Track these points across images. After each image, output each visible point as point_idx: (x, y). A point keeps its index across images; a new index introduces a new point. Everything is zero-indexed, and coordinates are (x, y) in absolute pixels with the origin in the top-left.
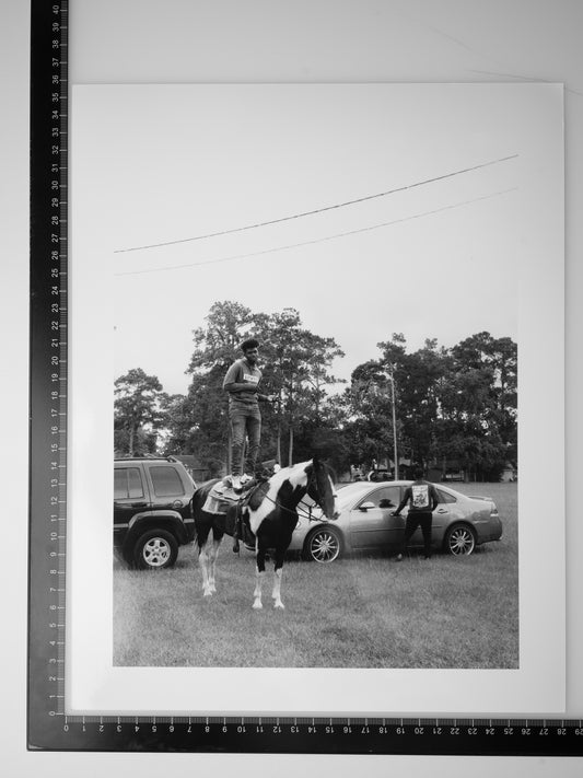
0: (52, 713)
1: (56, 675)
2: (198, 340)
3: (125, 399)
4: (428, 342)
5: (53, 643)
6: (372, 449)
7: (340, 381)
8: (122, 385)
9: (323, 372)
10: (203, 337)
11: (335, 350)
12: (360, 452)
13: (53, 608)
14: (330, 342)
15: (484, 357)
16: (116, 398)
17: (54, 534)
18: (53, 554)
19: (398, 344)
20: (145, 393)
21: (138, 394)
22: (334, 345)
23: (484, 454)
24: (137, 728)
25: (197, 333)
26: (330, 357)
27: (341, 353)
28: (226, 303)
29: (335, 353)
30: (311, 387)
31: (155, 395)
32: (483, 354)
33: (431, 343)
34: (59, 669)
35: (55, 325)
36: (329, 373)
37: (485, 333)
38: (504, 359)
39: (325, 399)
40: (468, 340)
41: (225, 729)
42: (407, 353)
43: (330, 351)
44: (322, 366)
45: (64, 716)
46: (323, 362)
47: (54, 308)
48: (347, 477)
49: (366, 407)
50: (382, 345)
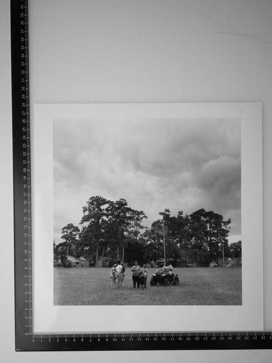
0: (27, 334)
1: (28, 316)
2: (84, 211)
3: (66, 235)
4: (179, 212)
5: (26, 301)
6: (155, 254)
7: (145, 227)
8: (65, 230)
9: (139, 224)
10: (86, 210)
11: (143, 216)
12: (151, 255)
13: (26, 285)
14: (142, 213)
15: (203, 218)
16: (63, 235)
17: (26, 251)
18: (26, 260)
19: (167, 213)
20: (74, 233)
21: (71, 233)
22: (143, 214)
23: (200, 256)
24: (66, 340)
25: (84, 208)
26: (141, 218)
27: (146, 217)
28: (97, 197)
29: (144, 217)
30: (134, 230)
31: (77, 234)
32: (202, 217)
33: (181, 213)
34: (30, 313)
35: (24, 154)
36: (141, 225)
37: (202, 209)
38: (210, 219)
39: (139, 235)
40: (196, 212)
41: (107, 340)
42: (171, 216)
43: (142, 216)
44: (138, 222)
45: (32, 335)
46: (139, 220)
47: (24, 146)
48: (148, 265)
49: (154, 237)
50: (161, 214)
